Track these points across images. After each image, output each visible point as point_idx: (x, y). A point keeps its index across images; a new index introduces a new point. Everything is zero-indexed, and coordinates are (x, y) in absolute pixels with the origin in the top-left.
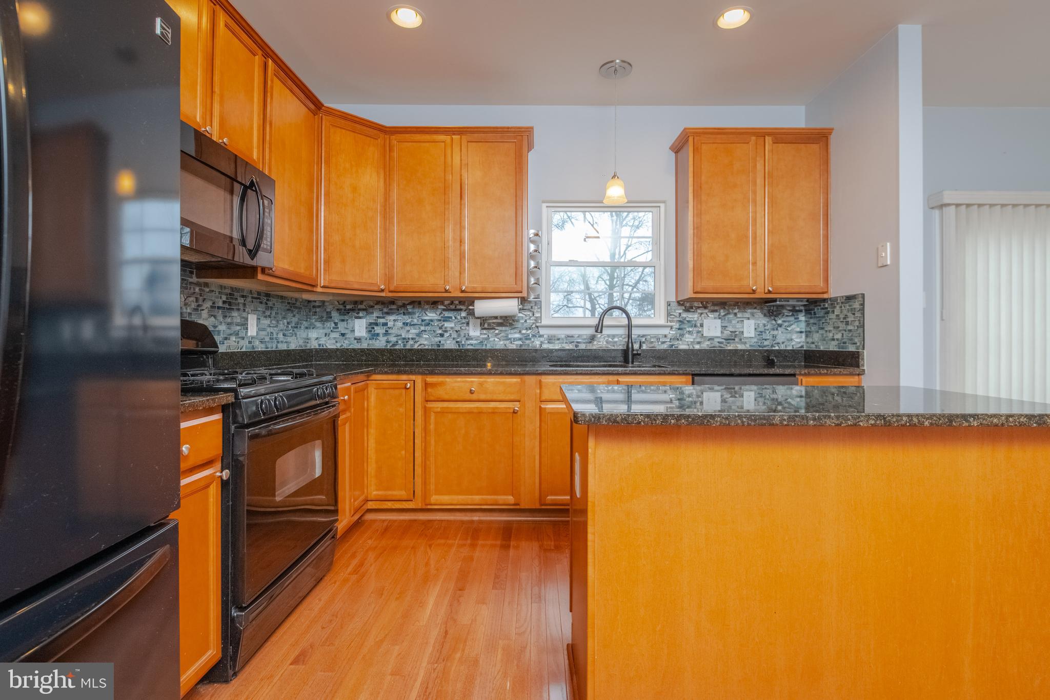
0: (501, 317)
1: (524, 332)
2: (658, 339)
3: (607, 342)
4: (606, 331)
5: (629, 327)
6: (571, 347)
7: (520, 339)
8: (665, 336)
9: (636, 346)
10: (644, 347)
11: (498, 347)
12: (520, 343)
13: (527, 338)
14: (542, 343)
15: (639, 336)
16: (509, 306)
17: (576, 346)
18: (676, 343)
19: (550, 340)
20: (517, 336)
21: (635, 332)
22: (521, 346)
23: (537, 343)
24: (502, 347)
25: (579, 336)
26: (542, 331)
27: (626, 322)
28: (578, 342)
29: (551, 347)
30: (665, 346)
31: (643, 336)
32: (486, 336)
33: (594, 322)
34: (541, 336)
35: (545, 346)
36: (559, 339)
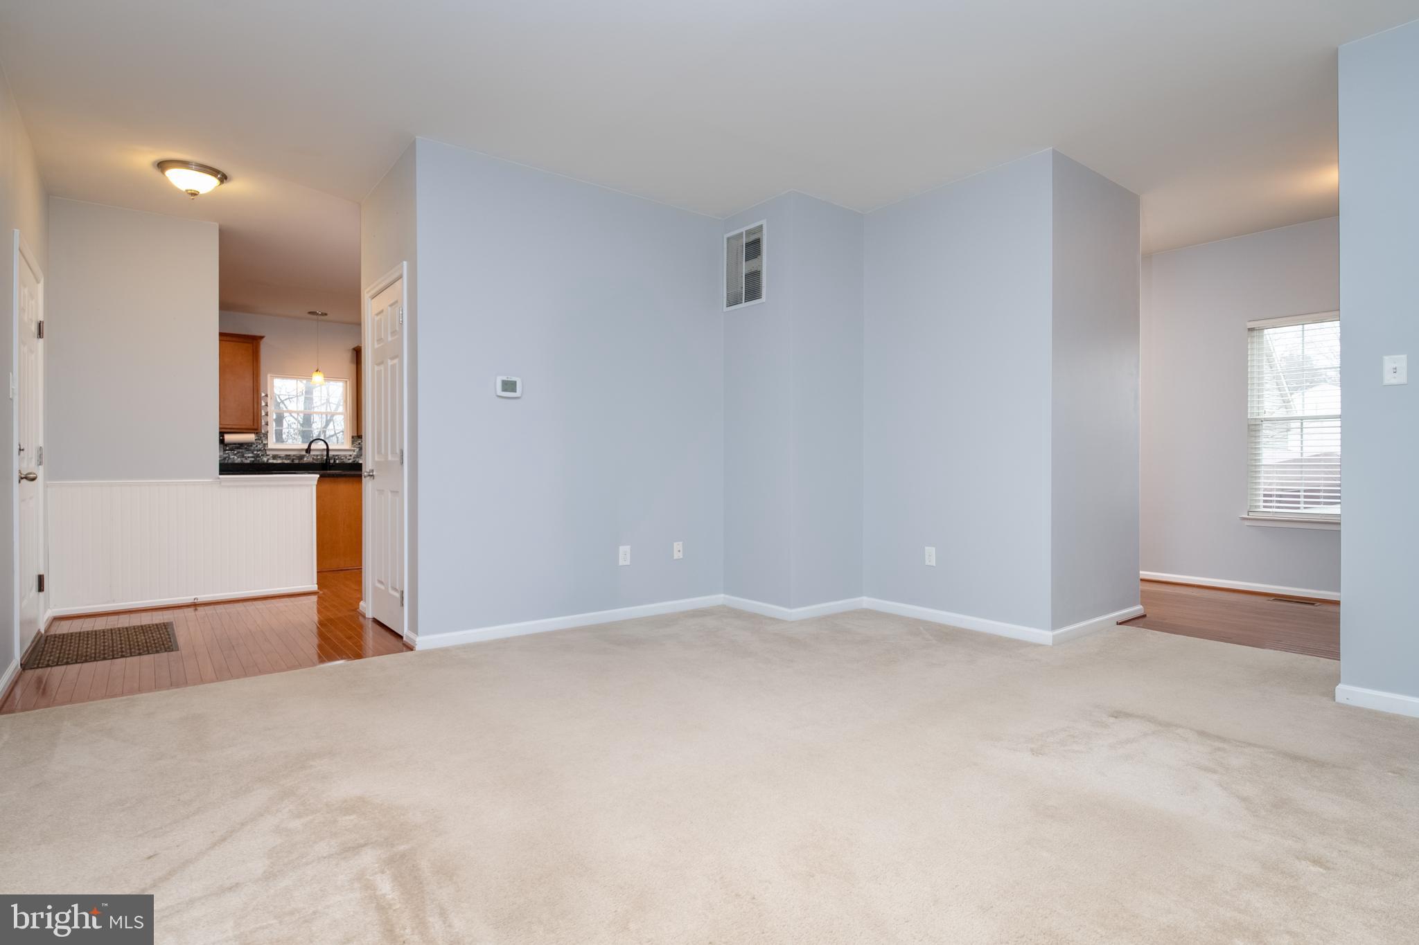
0: (239, 444)
1: (255, 452)
2: (346, 457)
3: (313, 458)
4: (312, 453)
5: (328, 450)
6: (288, 462)
7: (252, 457)
8: (351, 456)
9: (332, 461)
10: (337, 462)
11: (236, 462)
12: (253, 459)
13: (258, 456)
14: (268, 460)
15: (334, 455)
16: (250, 437)
17: (293, 461)
18: (357, 460)
19: (275, 457)
20: (250, 455)
21: (331, 453)
22: (253, 461)
23: (265, 459)
24: (240, 462)
25: (294, 456)
26: (268, 453)
27: (325, 447)
28: (293, 459)
29: (275, 461)
30: (350, 461)
31: (336, 456)
32: (227, 455)
33: (306, 446)
34: (267, 455)
35: (271, 461)
36: (280, 457)
